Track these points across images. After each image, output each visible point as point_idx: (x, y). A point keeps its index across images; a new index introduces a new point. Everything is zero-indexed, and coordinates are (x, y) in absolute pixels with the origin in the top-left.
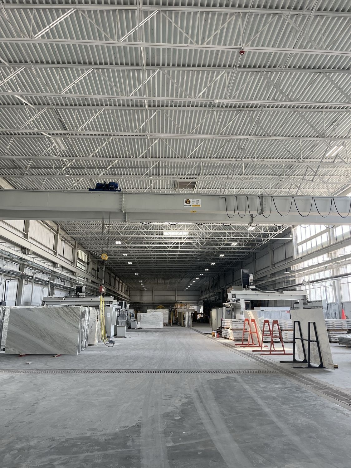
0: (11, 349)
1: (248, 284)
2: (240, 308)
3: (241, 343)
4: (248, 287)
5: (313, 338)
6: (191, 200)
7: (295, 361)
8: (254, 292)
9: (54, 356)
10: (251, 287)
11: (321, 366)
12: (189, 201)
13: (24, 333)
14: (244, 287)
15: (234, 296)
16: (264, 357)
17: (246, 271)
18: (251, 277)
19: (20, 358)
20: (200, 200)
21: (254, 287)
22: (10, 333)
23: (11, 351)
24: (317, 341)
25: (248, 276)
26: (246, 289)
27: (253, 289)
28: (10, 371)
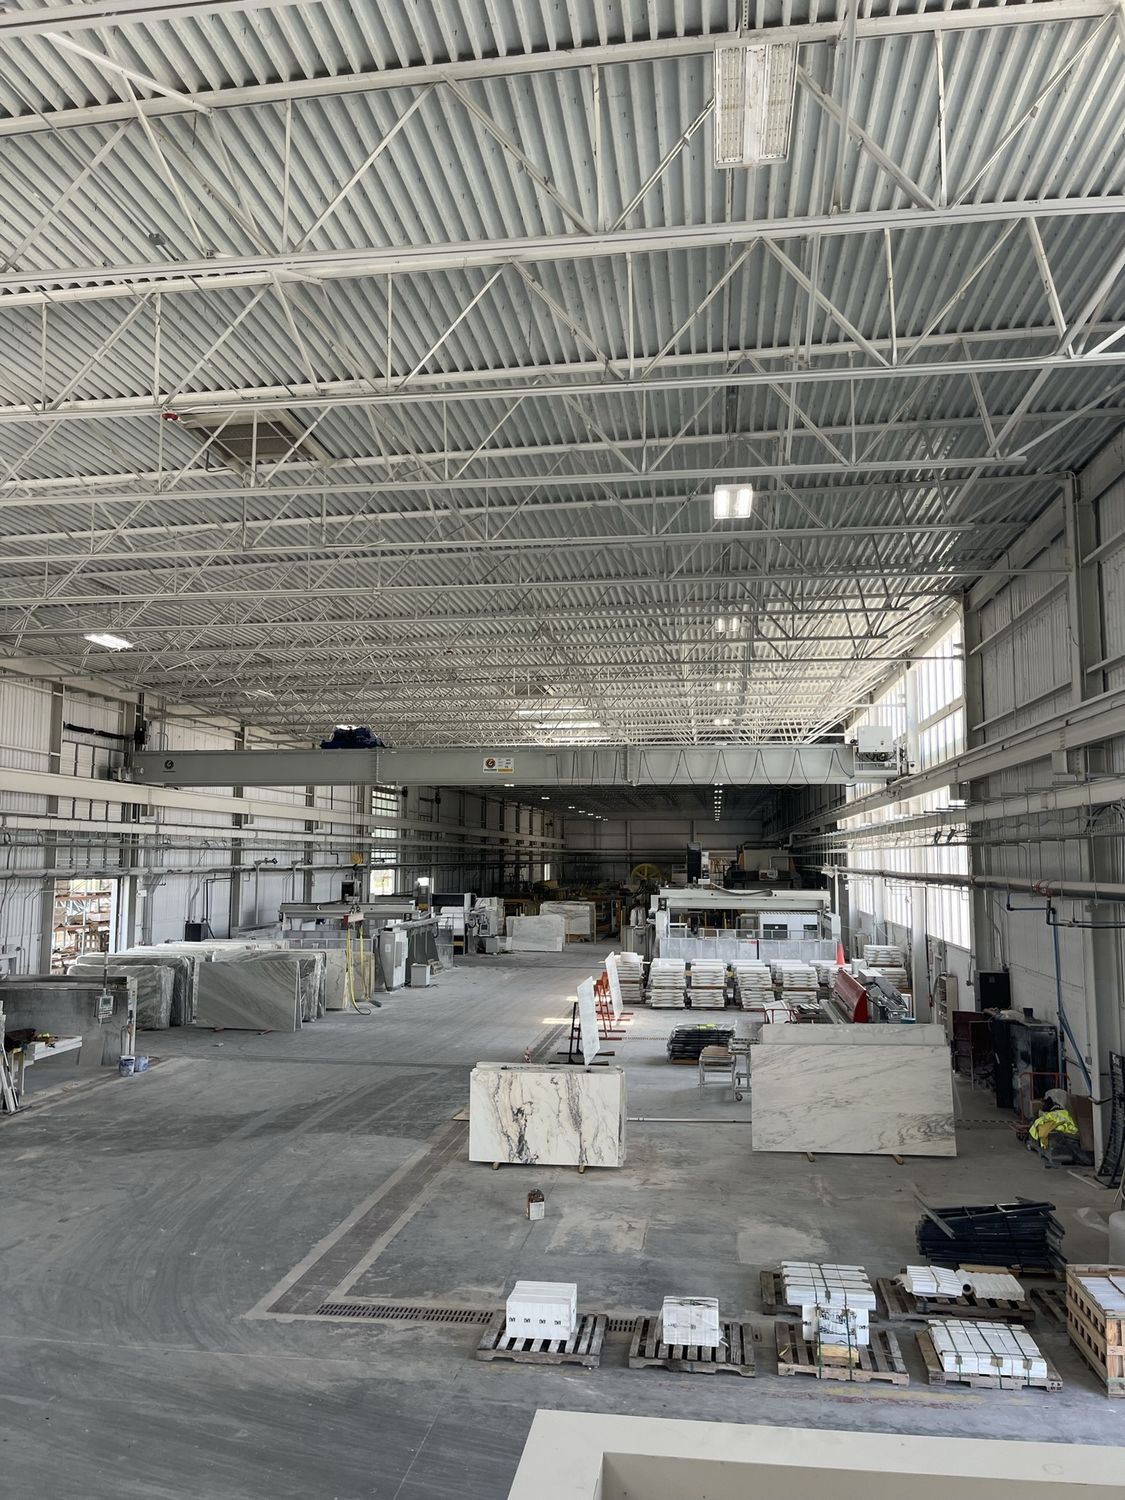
0: (204, 1021)
1: (699, 874)
6: (496, 760)
8: (710, 892)
9: (259, 1032)
10: (704, 882)
12: (493, 762)
13: (220, 999)
15: (663, 903)
19: (215, 1034)
20: (512, 759)
21: (711, 882)
22: (201, 996)
23: (205, 1023)
25: (699, 857)
27: (708, 887)
28: (192, 1057)
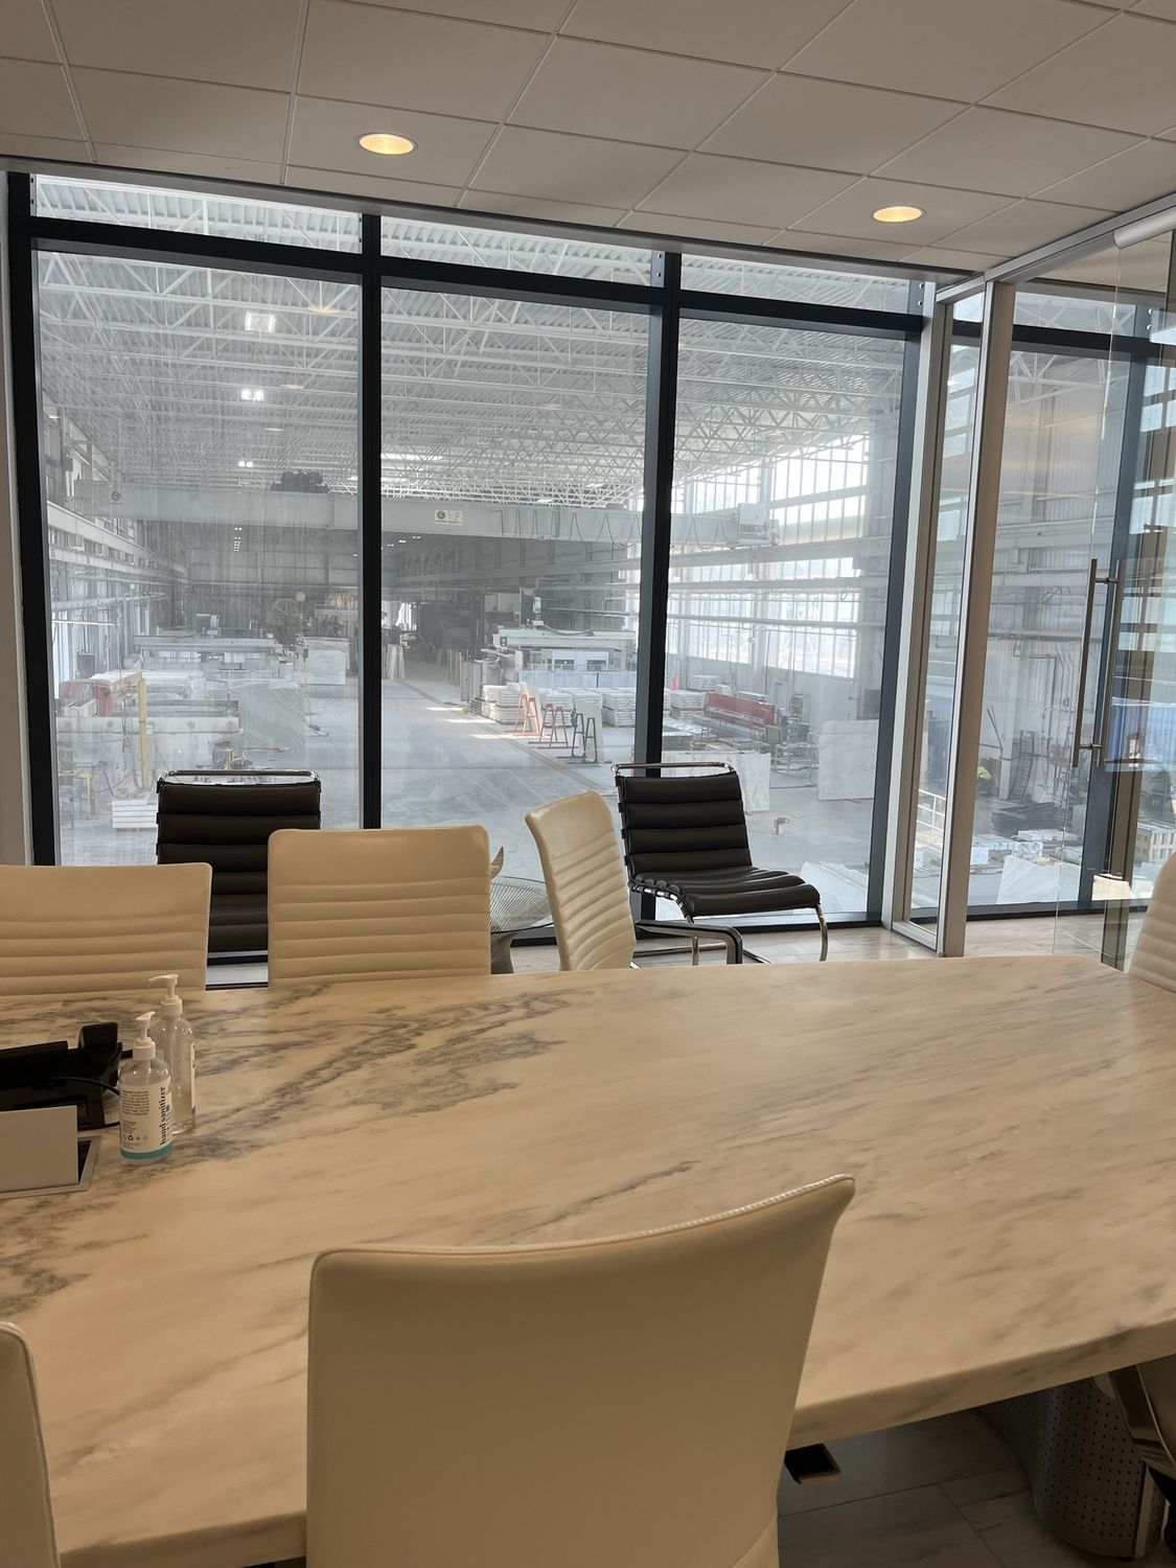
1: (533, 617)
2: (514, 667)
3: (513, 728)
4: (530, 622)
5: (591, 733)
6: (446, 512)
7: (573, 756)
8: (541, 632)
10: (536, 623)
11: (596, 761)
12: (443, 514)
14: (524, 622)
15: (503, 641)
16: (541, 752)
17: (529, 592)
18: (538, 605)
20: (461, 513)
21: (541, 623)
24: (595, 737)
25: (532, 601)
26: (527, 627)
27: (538, 628)
